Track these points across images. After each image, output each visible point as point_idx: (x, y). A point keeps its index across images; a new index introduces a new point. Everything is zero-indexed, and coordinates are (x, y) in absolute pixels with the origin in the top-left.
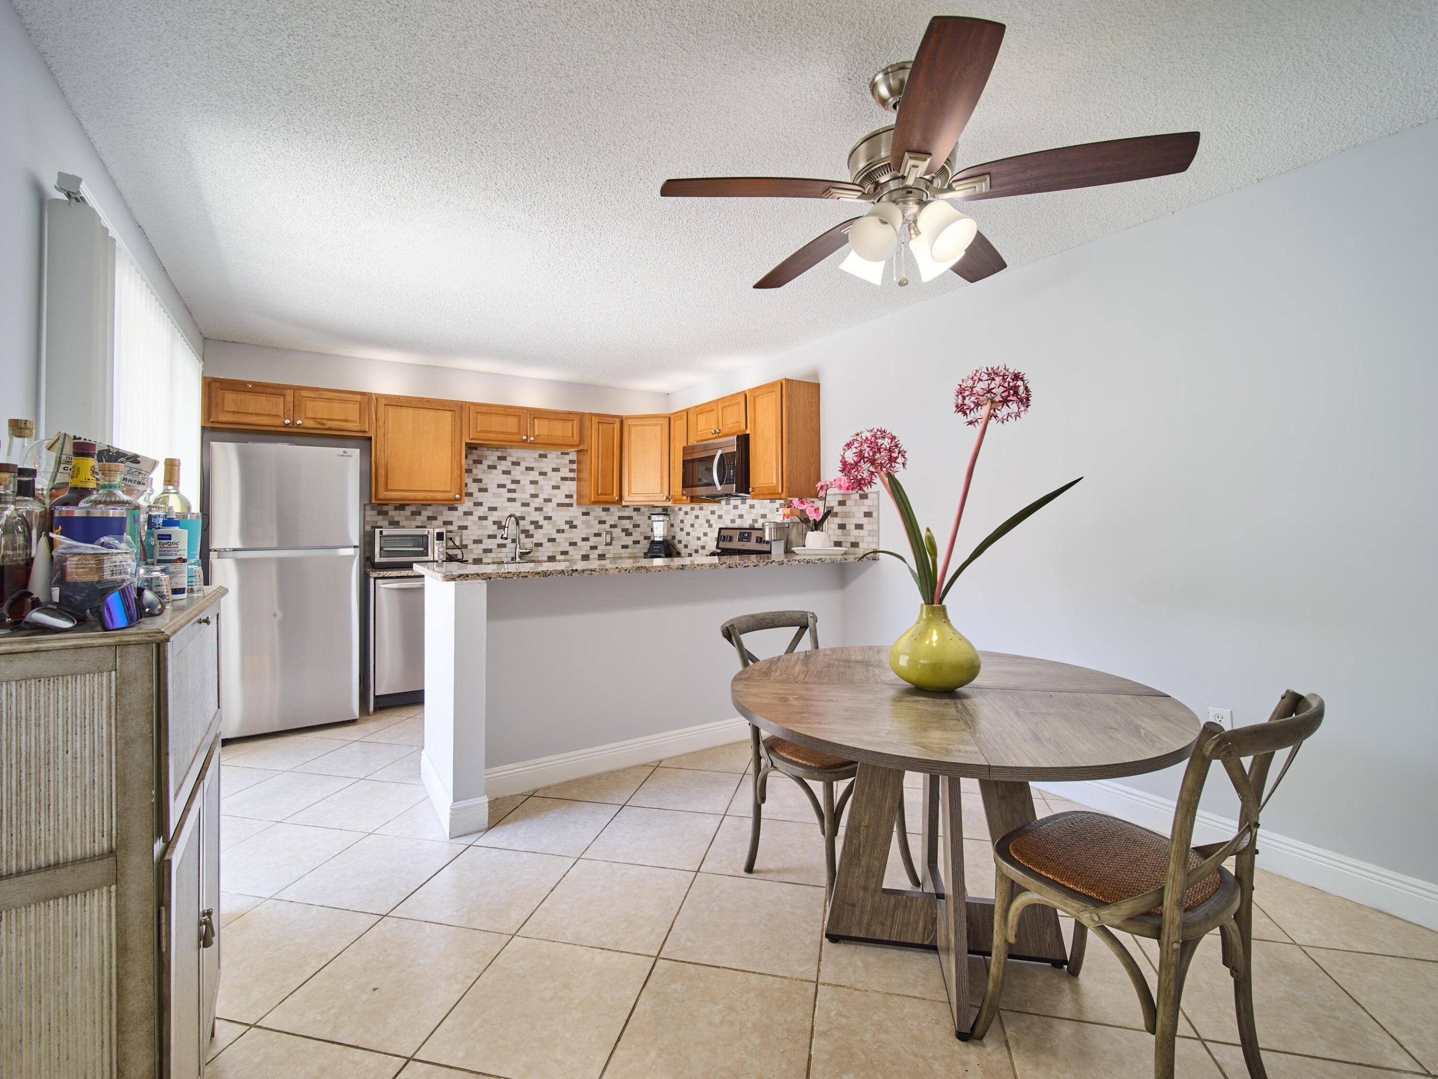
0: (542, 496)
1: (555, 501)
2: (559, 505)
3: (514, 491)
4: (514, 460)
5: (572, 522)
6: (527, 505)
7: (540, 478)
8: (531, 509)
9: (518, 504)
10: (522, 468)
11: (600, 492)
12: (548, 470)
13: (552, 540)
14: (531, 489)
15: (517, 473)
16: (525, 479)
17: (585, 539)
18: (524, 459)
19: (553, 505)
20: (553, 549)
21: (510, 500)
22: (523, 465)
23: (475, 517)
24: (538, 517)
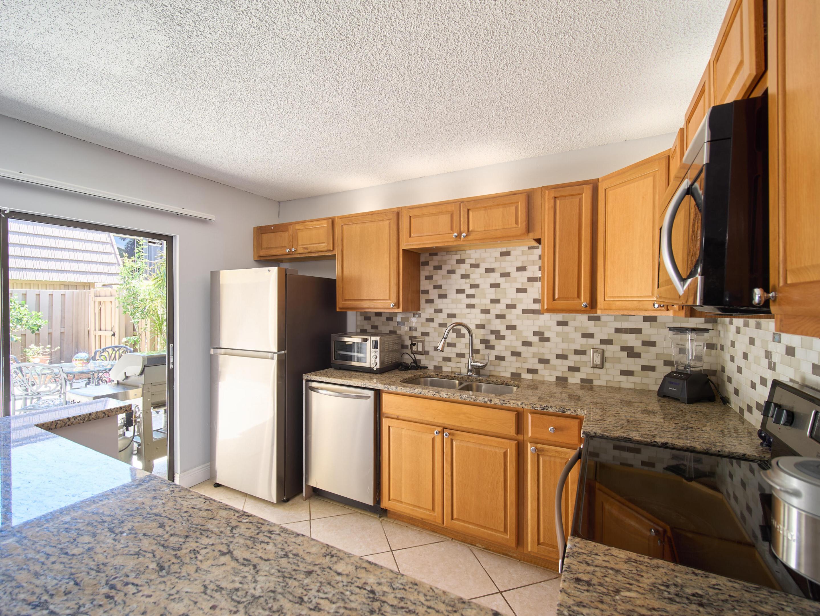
0: (505, 302)
1: (520, 307)
2: (525, 312)
3: (472, 296)
4: (473, 262)
5: (543, 333)
6: (487, 311)
7: (501, 281)
8: (491, 316)
9: (477, 311)
10: (481, 270)
11: (556, 297)
12: (512, 270)
13: (516, 354)
14: (492, 294)
15: (476, 276)
16: (485, 282)
17: (562, 357)
18: (484, 260)
19: (518, 311)
20: (518, 365)
21: (470, 306)
22: (484, 266)
23: (435, 325)
24: (499, 325)
